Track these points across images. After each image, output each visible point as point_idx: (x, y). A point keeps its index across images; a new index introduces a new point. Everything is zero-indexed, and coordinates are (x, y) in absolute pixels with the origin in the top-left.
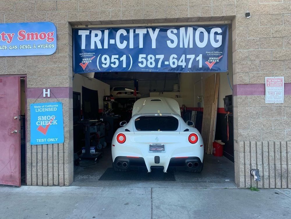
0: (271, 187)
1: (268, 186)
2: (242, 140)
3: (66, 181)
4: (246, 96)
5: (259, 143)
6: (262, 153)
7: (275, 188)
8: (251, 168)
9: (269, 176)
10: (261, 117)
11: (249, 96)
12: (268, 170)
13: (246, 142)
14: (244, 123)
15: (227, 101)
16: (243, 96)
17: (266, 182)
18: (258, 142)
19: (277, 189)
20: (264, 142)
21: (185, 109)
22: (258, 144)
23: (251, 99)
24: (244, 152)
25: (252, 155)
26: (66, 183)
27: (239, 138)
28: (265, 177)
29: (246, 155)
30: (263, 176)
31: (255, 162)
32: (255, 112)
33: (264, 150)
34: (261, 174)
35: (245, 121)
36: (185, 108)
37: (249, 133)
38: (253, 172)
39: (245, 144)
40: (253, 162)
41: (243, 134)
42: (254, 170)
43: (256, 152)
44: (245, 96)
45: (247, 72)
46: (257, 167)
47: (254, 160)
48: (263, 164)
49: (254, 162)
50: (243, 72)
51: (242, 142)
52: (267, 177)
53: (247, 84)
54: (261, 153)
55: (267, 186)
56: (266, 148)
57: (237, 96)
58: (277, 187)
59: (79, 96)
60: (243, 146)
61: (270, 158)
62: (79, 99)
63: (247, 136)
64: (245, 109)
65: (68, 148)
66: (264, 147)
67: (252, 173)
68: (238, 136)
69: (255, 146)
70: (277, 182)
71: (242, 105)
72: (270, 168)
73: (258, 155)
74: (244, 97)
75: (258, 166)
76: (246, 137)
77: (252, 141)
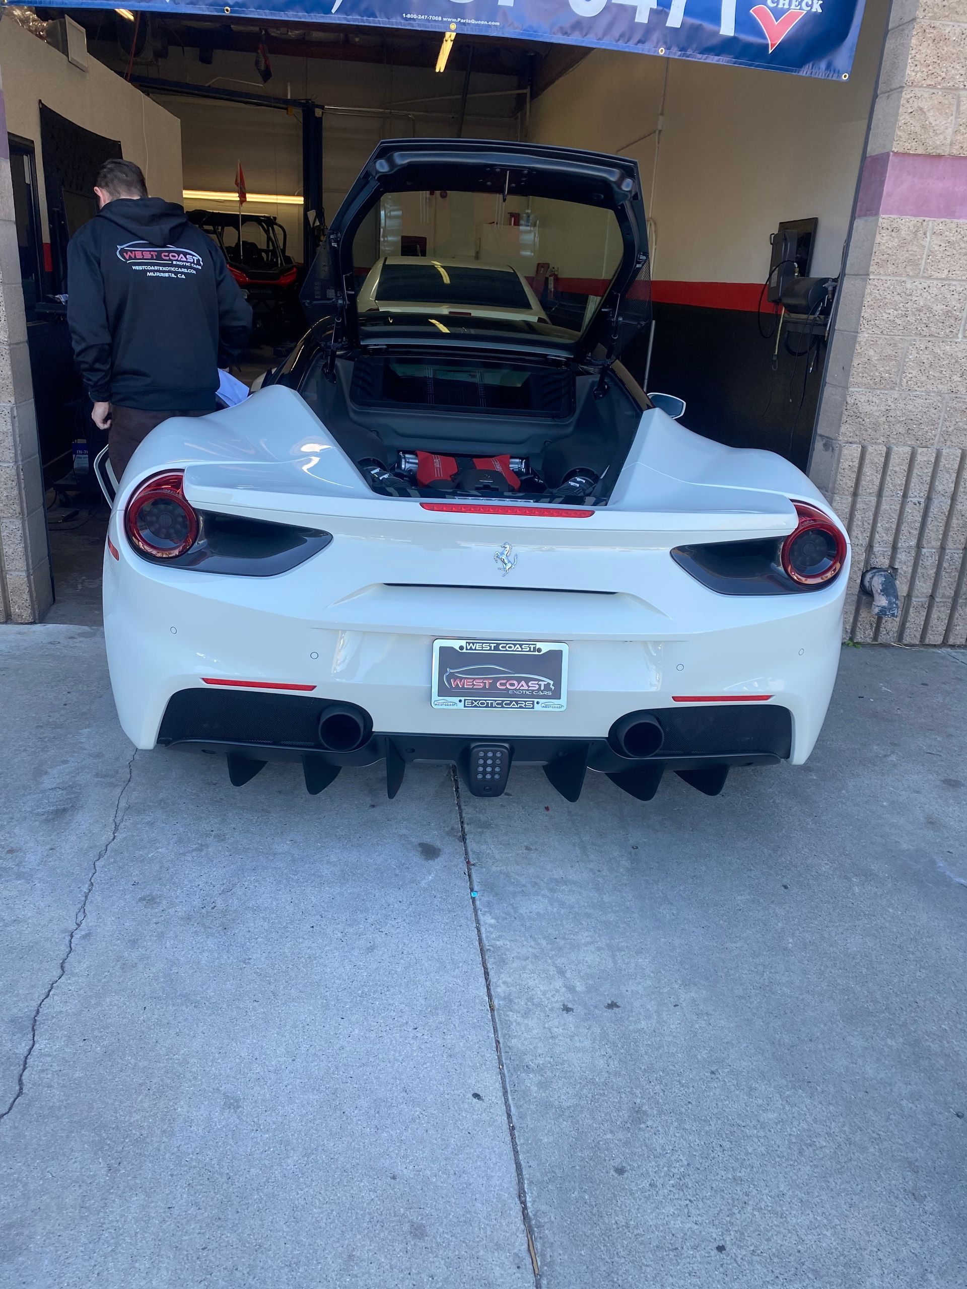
0: (927, 641)
1: (918, 635)
2: (856, 439)
3: (15, 598)
4: (920, 219)
5: (925, 457)
6: (929, 499)
7: (944, 644)
8: (867, 561)
9: (932, 597)
10: (960, 336)
11: (933, 224)
12: (932, 572)
13: (870, 449)
14: (885, 359)
15: (790, 248)
16: (906, 218)
17: (916, 619)
18: (920, 450)
19: (953, 646)
20: (945, 452)
21: (551, 286)
22: (919, 458)
23: (936, 240)
24: (855, 494)
25: (884, 506)
26: (15, 610)
27: (843, 429)
28: (913, 599)
29: (858, 506)
30: (909, 596)
31: (891, 539)
32: (939, 308)
33: (939, 487)
34: (902, 588)
35: (889, 351)
36: (551, 279)
37: (893, 406)
38: (876, 578)
39: (868, 457)
40: (884, 537)
41: (866, 408)
42: (880, 570)
43: (905, 496)
44: (914, 220)
45: (955, 89)
46: (893, 558)
47: (887, 529)
48: (919, 546)
49: (886, 538)
50: (935, 87)
51: (854, 446)
52: (923, 599)
53: (939, 156)
54: (922, 500)
55: (912, 634)
56: (947, 476)
57: (877, 214)
58: (951, 641)
59: (26, 158)
60: (856, 464)
61: (954, 521)
62: (28, 181)
63: (883, 419)
64: (899, 289)
65: (10, 438)
66: (940, 474)
67: (870, 582)
68: (844, 418)
69: (906, 467)
70: (955, 621)
71: (891, 268)
72: (945, 565)
73: (909, 509)
74: (908, 223)
75: (899, 556)
76: (876, 427)
77: (897, 445)
